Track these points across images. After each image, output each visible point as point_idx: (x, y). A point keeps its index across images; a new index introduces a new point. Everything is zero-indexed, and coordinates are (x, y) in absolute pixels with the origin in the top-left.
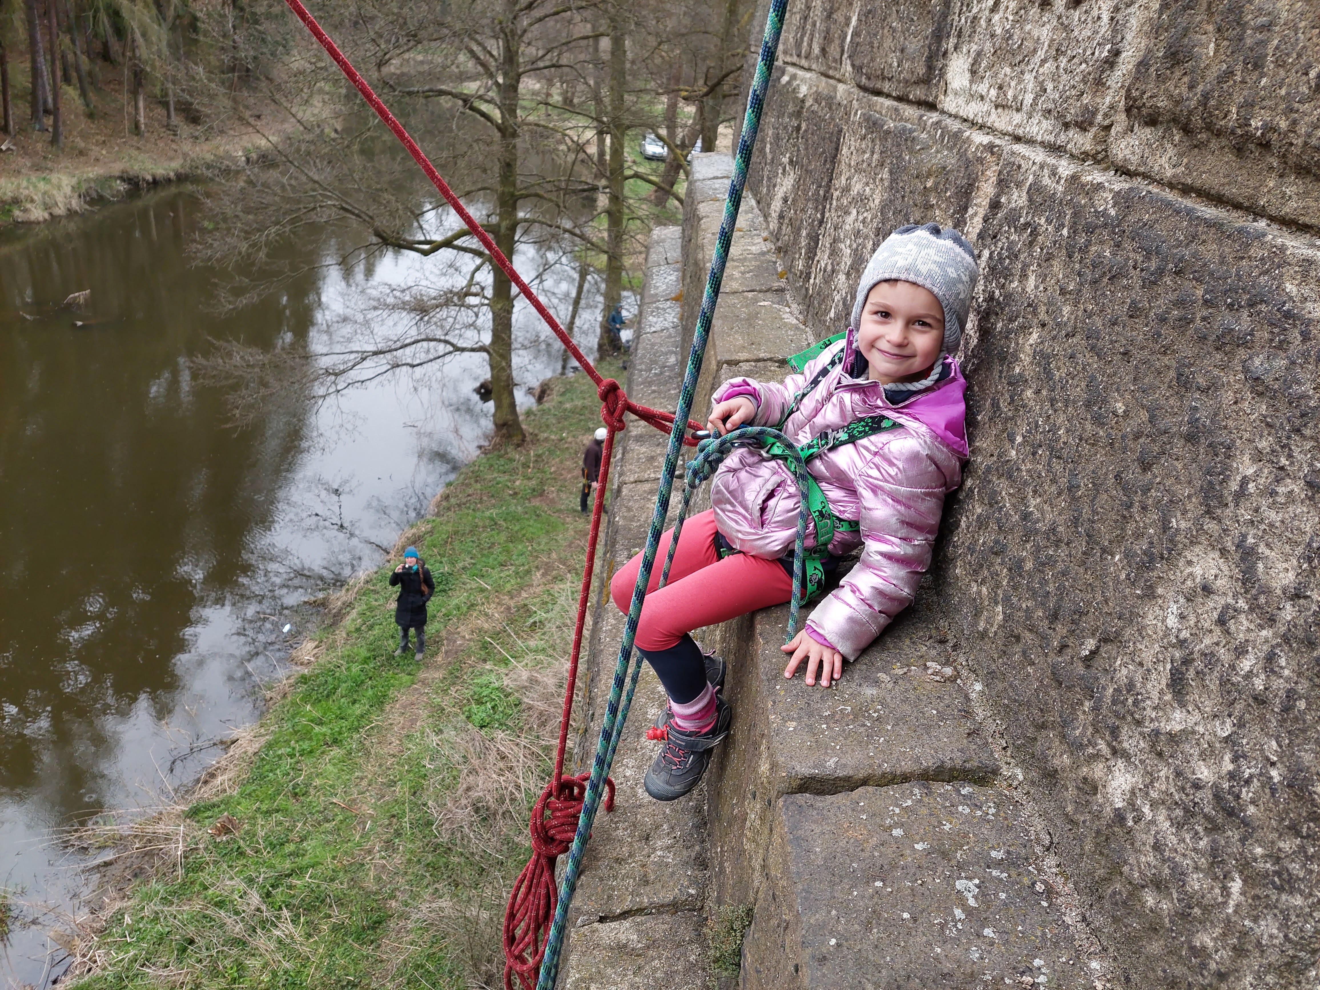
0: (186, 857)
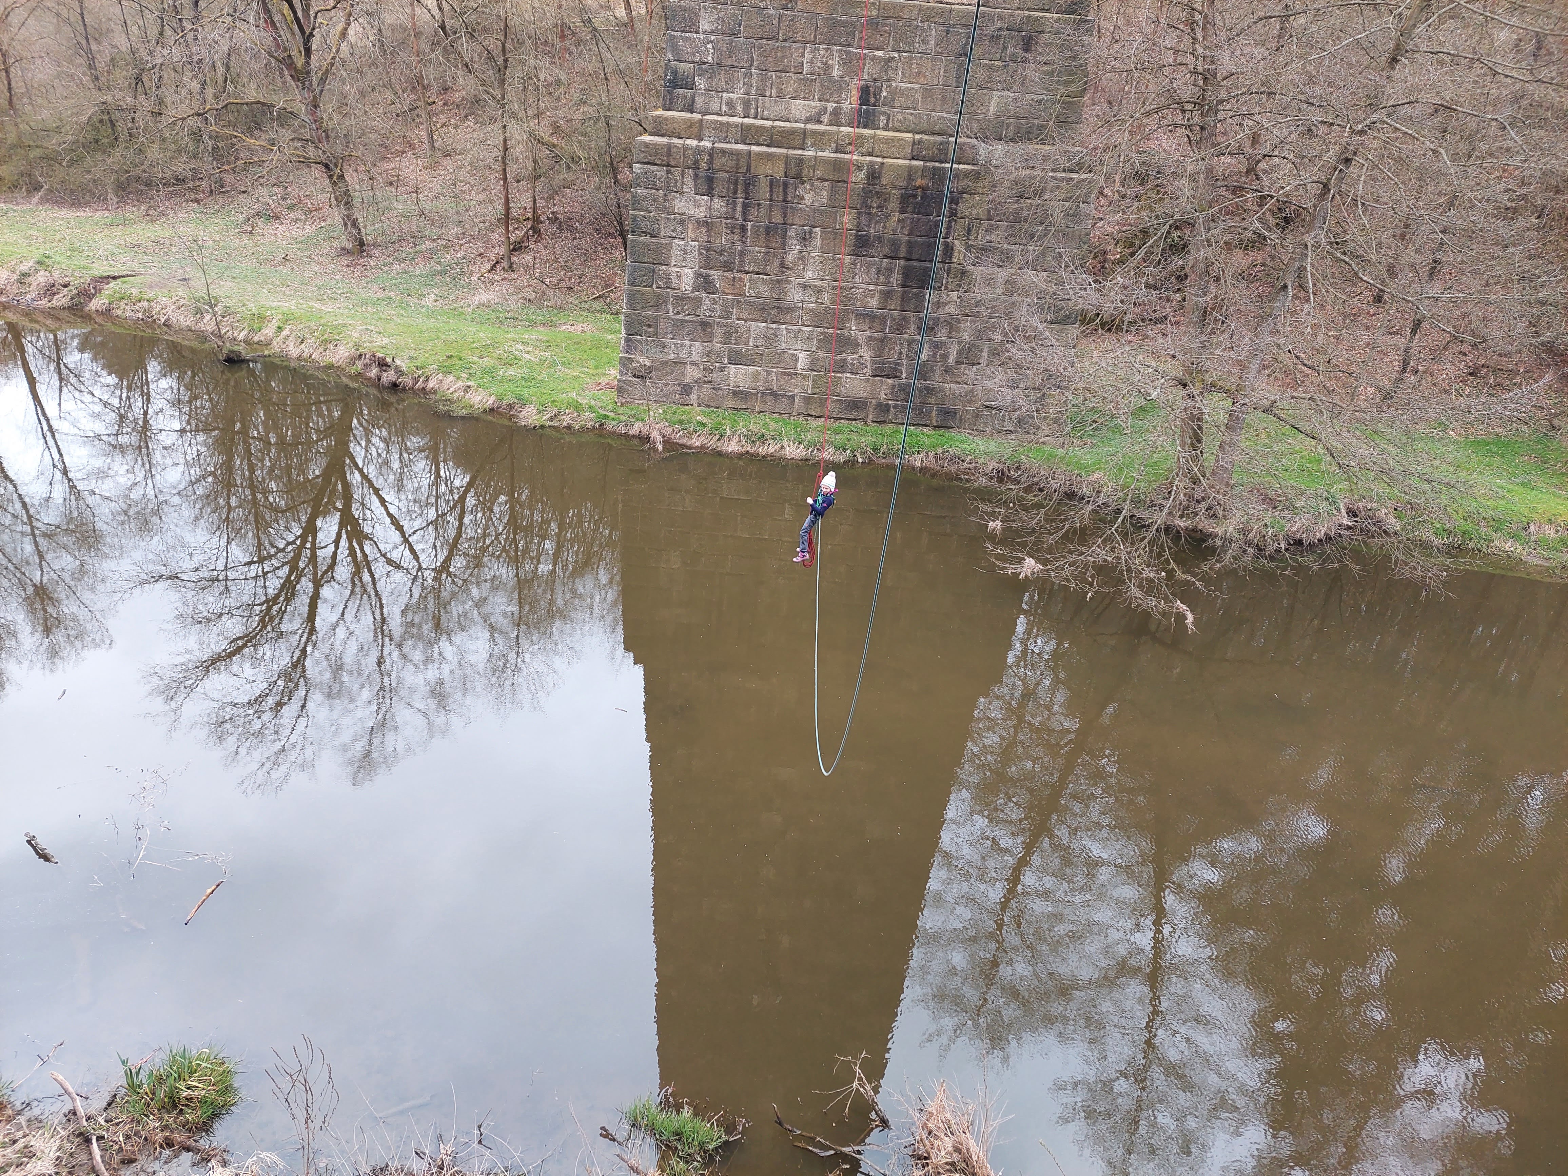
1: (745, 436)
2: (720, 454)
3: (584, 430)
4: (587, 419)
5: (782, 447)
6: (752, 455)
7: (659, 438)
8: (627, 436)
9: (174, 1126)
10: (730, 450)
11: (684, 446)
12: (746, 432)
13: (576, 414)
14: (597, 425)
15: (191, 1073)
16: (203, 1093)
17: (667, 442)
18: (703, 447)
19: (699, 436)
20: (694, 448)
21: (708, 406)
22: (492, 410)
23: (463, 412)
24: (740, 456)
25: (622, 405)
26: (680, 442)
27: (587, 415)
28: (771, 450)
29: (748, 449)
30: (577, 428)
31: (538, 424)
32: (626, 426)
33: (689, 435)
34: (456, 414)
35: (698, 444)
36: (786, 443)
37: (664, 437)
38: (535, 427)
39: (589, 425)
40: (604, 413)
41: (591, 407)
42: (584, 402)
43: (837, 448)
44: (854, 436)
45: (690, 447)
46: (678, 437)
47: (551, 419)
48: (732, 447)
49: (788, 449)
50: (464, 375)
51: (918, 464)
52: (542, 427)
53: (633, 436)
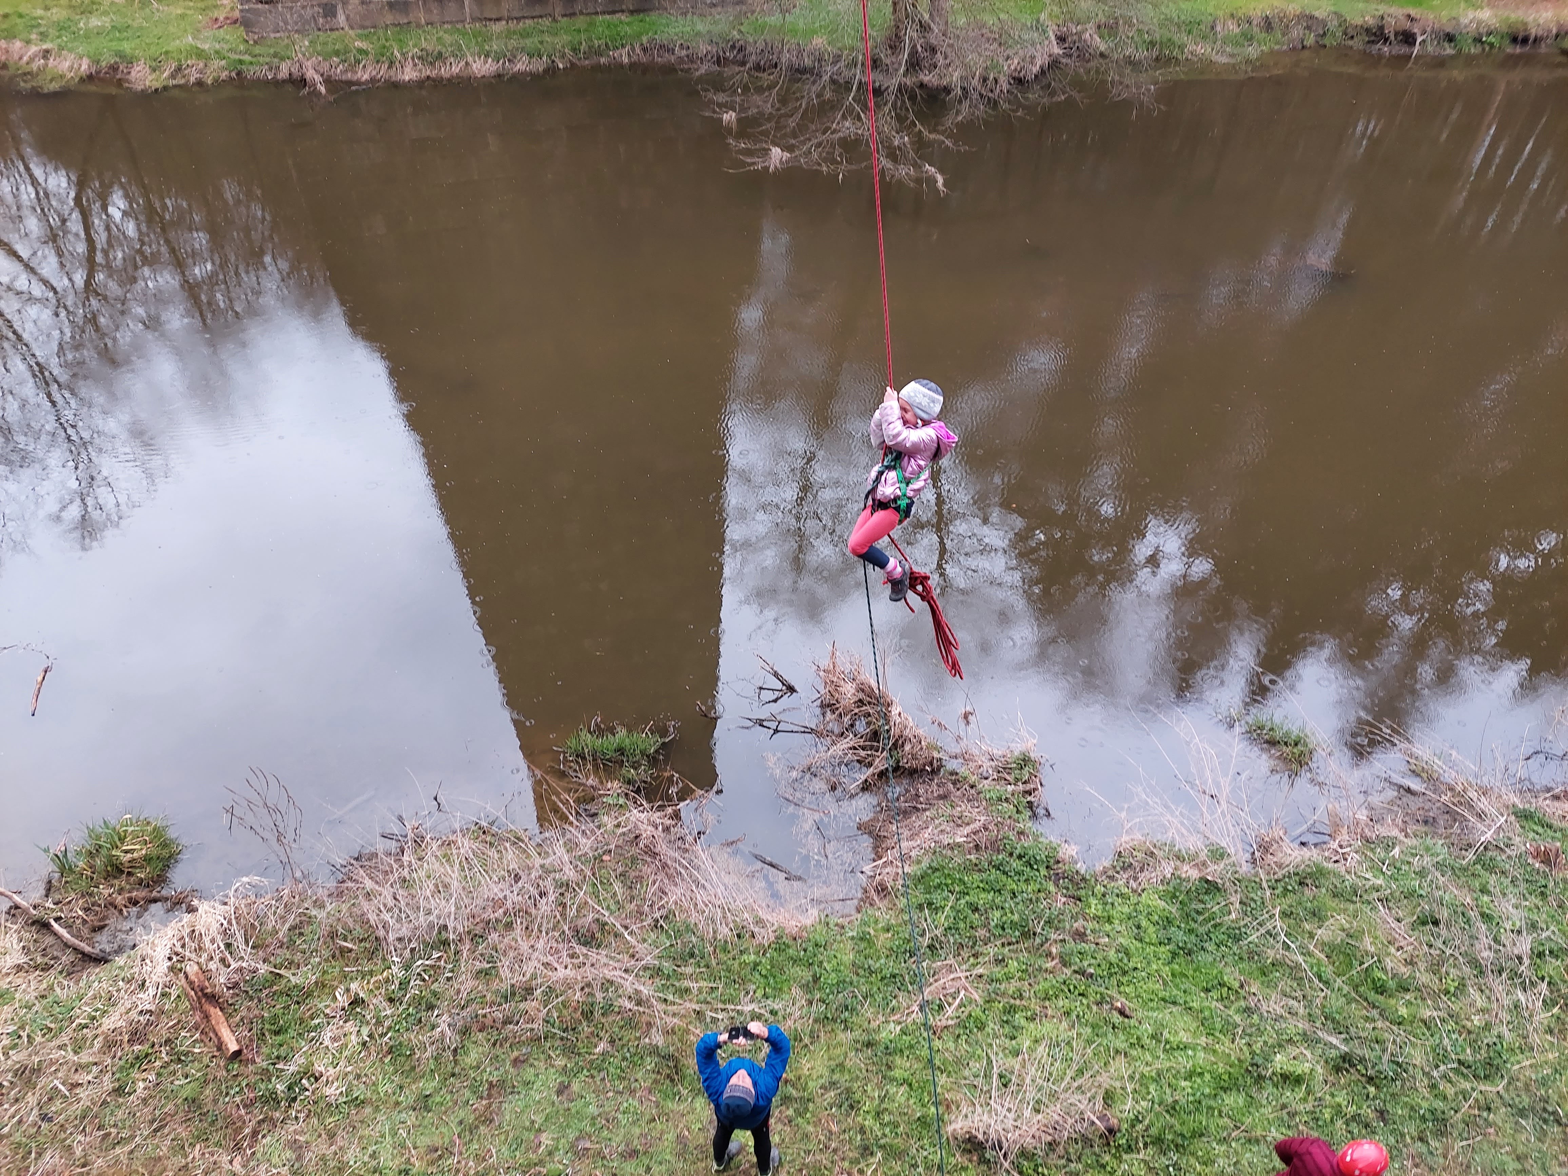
0: (1486, 848)
1: (419, 58)
2: (395, 86)
3: (219, 83)
4: (217, 69)
5: (467, 63)
6: (434, 80)
7: (318, 78)
8: (277, 83)
9: (128, 887)
10: (407, 78)
11: (350, 83)
12: (419, 53)
13: (201, 65)
14: (234, 74)
15: (122, 840)
16: (144, 852)
17: (328, 81)
18: (373, 80)
19: (364, 66)
20: (363, 83)
21: (363, 27)
22: (90, 77)
23: (54, 86)
24: (420, 84)
25: (256, 42)
26: (344, 78)
27: (217, 64)
28: (455, 70)
29: (428, 73)
30: (209, 82)
31: (158, 85)
32: (271, 69)
33: (352, 68)
34: (46, 91)
35: (366, 77)
36: (470, 59)
37: (322, 75)
38: (156, 90)
39: (224, 75)
40: (237, 57)
41: (217, 52)
42: (206, 47)
43: (531, 56)
44: (547, 38)
45: (358, 83)
46: (339, 71)
47: (173, 76)
48: (409, 74)
49: (474, 66)
50: (33, 37)
51: (626, 60)
52: (165, 88)
53: (284, 81)
